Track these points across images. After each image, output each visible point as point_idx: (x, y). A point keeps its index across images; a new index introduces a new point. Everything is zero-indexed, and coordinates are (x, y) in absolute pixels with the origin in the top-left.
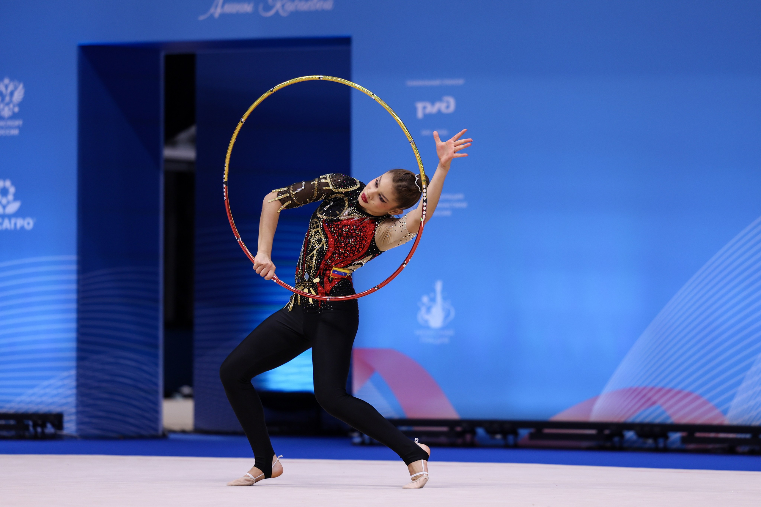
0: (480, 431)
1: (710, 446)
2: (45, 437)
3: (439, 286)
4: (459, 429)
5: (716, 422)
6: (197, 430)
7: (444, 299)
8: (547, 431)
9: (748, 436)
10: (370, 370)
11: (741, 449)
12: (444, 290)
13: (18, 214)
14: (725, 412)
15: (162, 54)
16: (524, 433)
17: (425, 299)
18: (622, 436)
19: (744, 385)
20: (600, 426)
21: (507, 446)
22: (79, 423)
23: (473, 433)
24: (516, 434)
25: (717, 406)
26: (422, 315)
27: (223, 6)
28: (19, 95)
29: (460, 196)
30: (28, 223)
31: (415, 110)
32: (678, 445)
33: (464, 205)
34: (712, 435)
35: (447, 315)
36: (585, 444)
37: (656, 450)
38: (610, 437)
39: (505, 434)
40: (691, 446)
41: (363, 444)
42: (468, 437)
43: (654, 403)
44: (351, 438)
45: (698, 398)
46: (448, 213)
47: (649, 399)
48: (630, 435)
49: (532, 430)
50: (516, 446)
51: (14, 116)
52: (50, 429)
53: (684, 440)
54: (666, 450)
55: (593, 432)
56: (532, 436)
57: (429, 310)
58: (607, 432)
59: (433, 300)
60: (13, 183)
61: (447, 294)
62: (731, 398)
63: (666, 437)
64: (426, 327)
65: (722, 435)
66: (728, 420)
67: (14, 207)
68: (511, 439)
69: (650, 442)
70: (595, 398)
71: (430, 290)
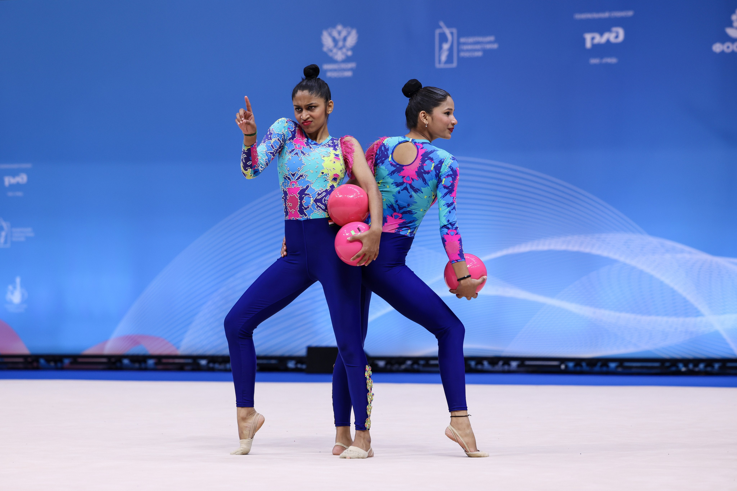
0: (42, 361)
1: (171, 367)
3: (18, 280)
4: (30, 360)
5: (173, 353)
7: (21, 287)
8: (80, 360)
9: (189, 361)
11: (186, 368)
12: (21, 282)
14: (178, 348)
16: (67, 361)
17: (10, 287)
18: (121, 362)
19: (188, 333)
20: (109, 357)
21: (57, 369)
23: (38, 362)
24: (62, 362)
25: (174, 345)
26: (9, 296)
31: (3, 182)
32: (152, 366)
34: (171, 361)
35: (23, 295)
36: (101, 367)
37: (140, 369)
38: (114, 363)
39: (56, 362)
40: (160, 367)
42: (35, 364)
43: (138, 344)
45: (163, 340)
46: (23, 239)
47: (136, 341)
48: (126, 361)
49: (71, 360)
50: (62, 369)
53: (156, 364)
54: (146, 369)
55: (104, 360)
56: (71, 363)
57: (12, 293)
58: (113, 360)
59: (15, 288)
61: (23, 285)
62: (181, 340)
63: (146, 362)
64: (11, 303)
65: (177, 361)
66: (180, 352)
68: (59, 365)
69: (137, 365)
70: (106, 341)
71: (13, 282)
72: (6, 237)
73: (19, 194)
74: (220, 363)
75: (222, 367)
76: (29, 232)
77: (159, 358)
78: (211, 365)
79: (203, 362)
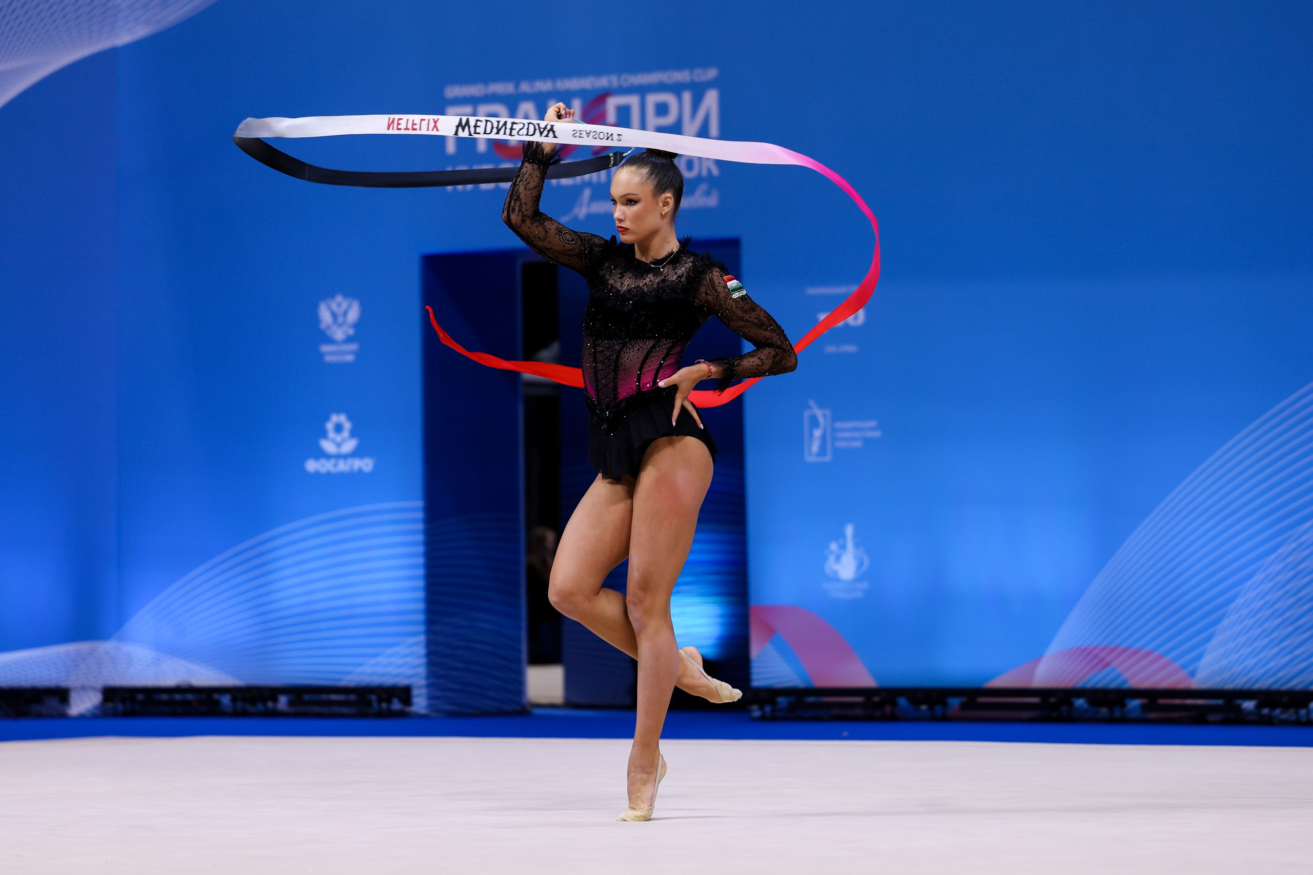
0: (902, 701)
1: (1175, 715)
2: (391, 715)
3: (849, 530)
4: (876, 699)
5: (1183, 686)
6: (569, 704)
7: (857, 545)
8: (981, 700)
9: (1220, 702)
10: (770, 631)
11: (1212, 717)
12: (856, 535)
13: (357, 453)
14: (1192, 674)
15: (519, 263)
16: (954, 702)
17: (834, 546)
18: (1071, 705)
19: (1214, 642)
20: (1044, 693)
21: (934, 719)
22: (431, 697)
23: (894, 704)
24: (945, 704)
25: (1184, 667)
26: (831, 565)
27: (589, 205)
28: (354, 314)
29: (873, 423)
30: (366, 464)
32: (1137, 714)
33: (877, 434)
34: (1178, 701)
35: (860, 565)
36: (1026, 714)
37: (1111, 720)
38: (1056, 706)
39: (931, 705)
40: (1153, 715)
41: (763, 718)
42: (888, 709)
43: (1108, 664)
44: (749, 711)
45: (1160, 657)
46: (858, 444)
47: (1102, 660)
48: (1080, 702)
49: (964, 699)
50: (945, 719)
51: (349, 340)
52: (396, 705)
53: (1144, 708)
54: (1124, 720)
55: (1035, 700)
56: (964, 706)
57: (838, 558)
58: (1052, 700)
59: (843, 547)
60: (350, 418)
61: (860, 540)
62: (1199, 657)
63: (1123, 705)
64: (835, 579)
65: (1191, 701)
66: (1196, 683)
67: (350, 445)
68: (938, 710)
69: (1104, 711)
70: (1038, 660)
71: (839, 536)
72: (823, 438)
73: (850, 349)
74: (1286, 707)
75: (1289, 715)
76: (870, 429)
77: (1152, 696)
78: (1265, 711)
79: (1249, 705)
